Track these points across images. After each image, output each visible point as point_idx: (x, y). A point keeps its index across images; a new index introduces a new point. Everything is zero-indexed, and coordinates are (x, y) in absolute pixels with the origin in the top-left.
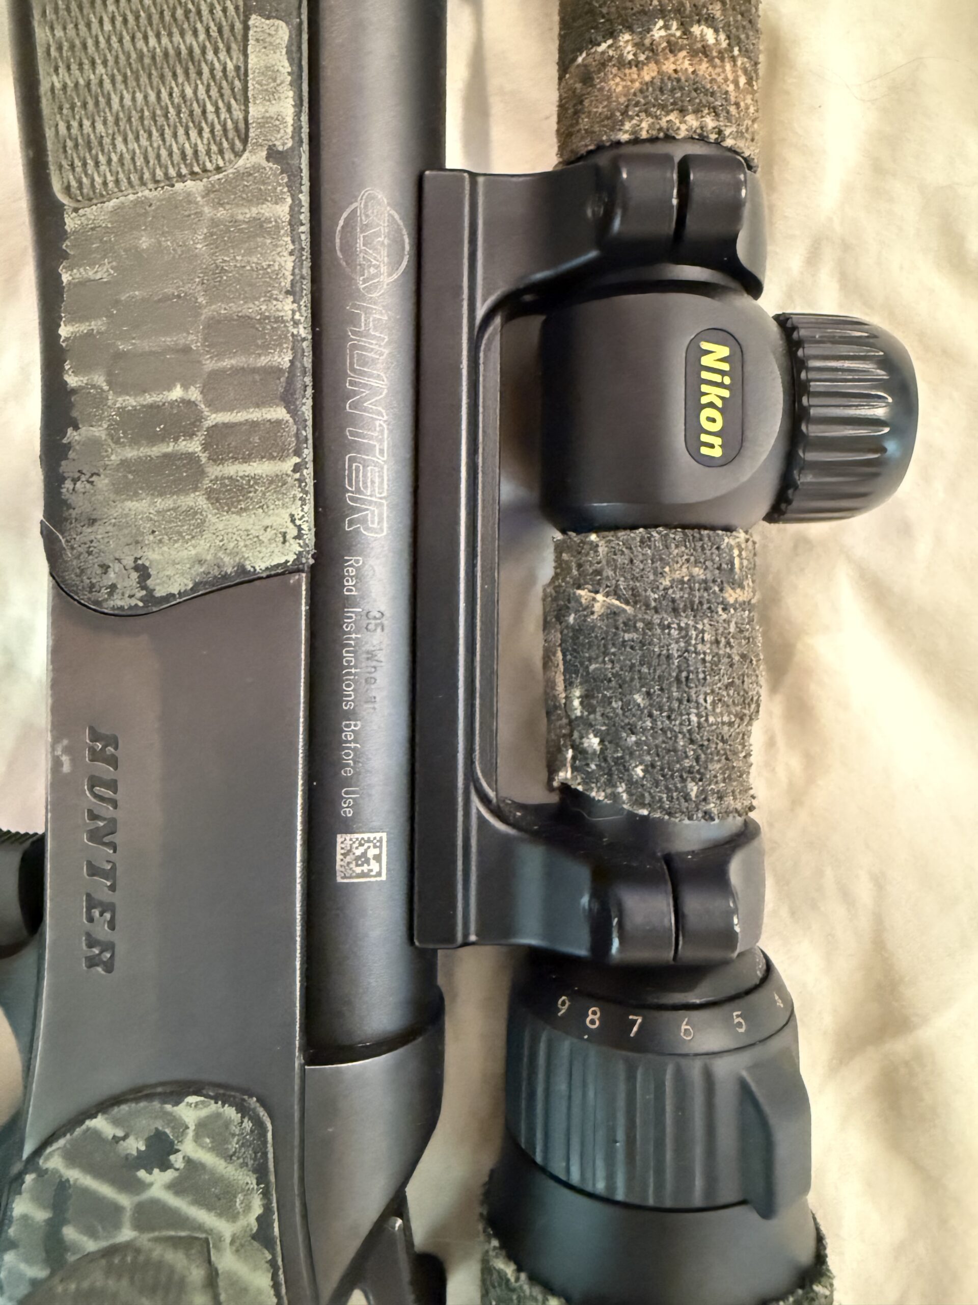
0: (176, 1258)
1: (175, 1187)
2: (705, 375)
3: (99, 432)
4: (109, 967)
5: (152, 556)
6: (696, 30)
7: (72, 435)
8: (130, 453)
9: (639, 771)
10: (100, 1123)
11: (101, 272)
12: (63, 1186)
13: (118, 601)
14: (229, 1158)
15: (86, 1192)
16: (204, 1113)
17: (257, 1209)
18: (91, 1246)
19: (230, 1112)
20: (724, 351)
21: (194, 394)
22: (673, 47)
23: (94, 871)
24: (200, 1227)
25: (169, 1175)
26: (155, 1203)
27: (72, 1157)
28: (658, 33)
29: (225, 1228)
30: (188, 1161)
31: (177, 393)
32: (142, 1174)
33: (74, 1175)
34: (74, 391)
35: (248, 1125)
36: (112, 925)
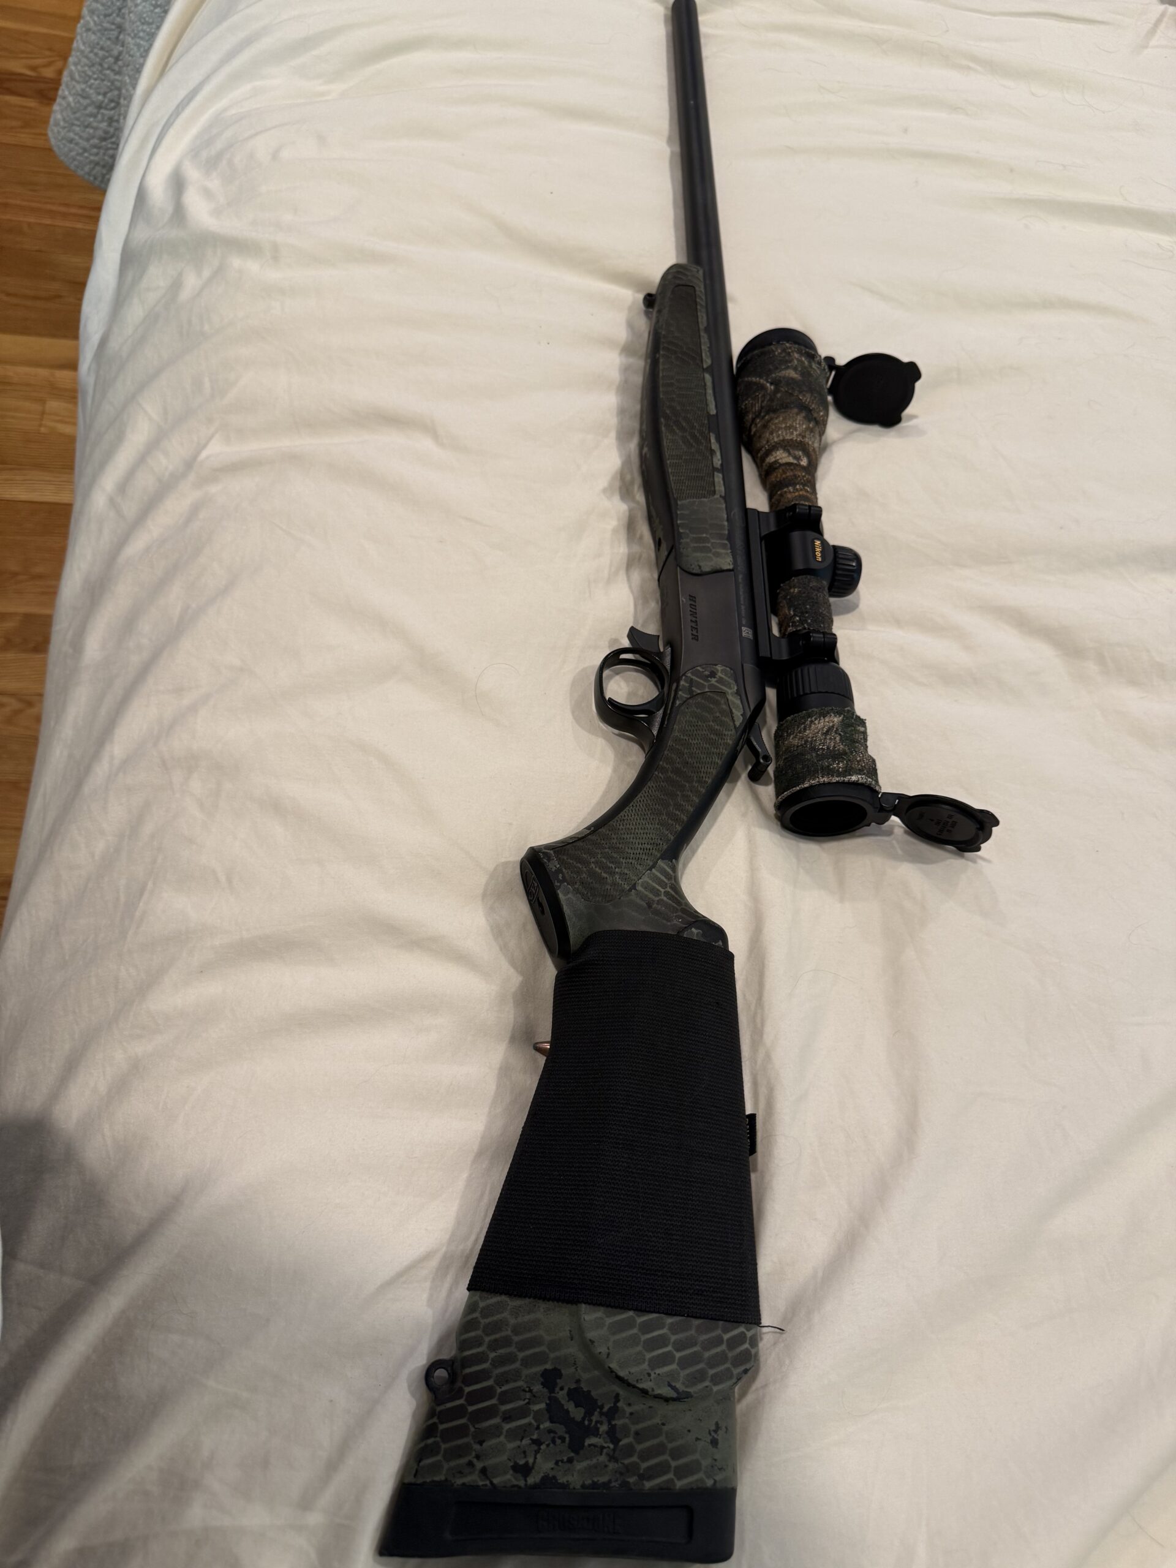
0: (718, 698)
1: (717, 681)
2: (816, 546)
3: (688, 540)
4: (697, 640)
5: (701, 564)
6: (806, 488)
7: (682, 541)
8: (696, 545)
9: (809, 621)
10: (699, 668)
11: (686, 512)
12: (692, 679)
13: (694, 571)
14: (729, 677)
15: (696, 681)
16: (722, 668)
17: (736, 688)
18: (699, 692)
19: (728, 669)
20: (819, 542)
21: (708, 536)
22: (801, 490)
23: (691, 621)
24: (724, 690)
25: (715, 679)
26: (713, 684)
27: (692, 673)
28: (798, 487)
29: (730, 691)
30: (720, 677)
31: (704, 535)
32: (709, 679)
33: (694, 677)
34: (682, 533)
35: (732, 672)
36: (697, 632)
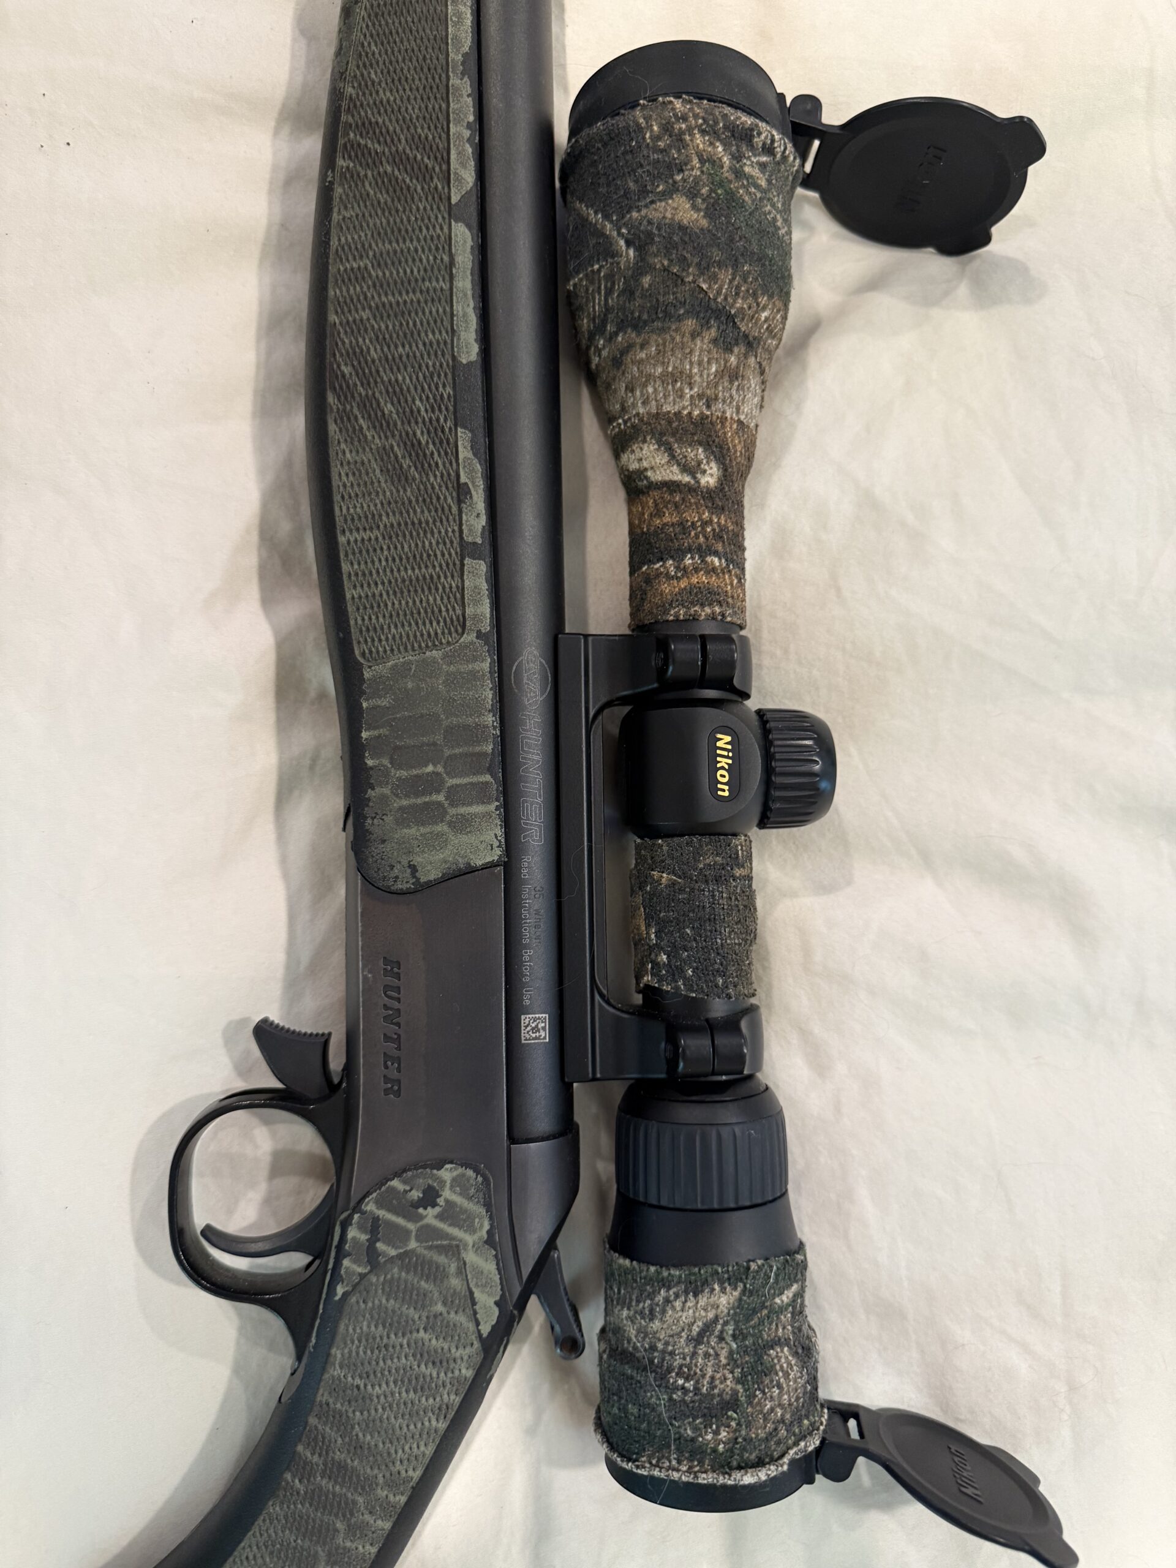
0: (442, 1259)
1: (440, 1217)
2: (719, 752)
3: (386, 791)
4: (398, 1094)
5: (418, 860)
6: (709, 559)
7: (370, 793)
8: (405, 802)
9: (690, 972)
10: (395, 1183)
11: (384, 702)
12: (376, 1219)
13: (399, 886)
14: (470, 1198)
15: (388, 1223)
16: (455, 1173)
17: (487, 1227)
18: (393, 1252)
19: (470, 1173)
20: (728, 739)
21: (440, 769)
22: (696, 570)
23: (387, 1038)
24: (453, 1238)
25: (437, 1209)
26: (428, 1226)
27: (380, 1204)
28: (688, 561)
29: (469, 1239)
30: (447, 1201)
31: (430, 768)
32: (421, 1210)
33: (382, 1213)
34: (371, 768)
35: (480, 1179)
36: (399, 1070)
